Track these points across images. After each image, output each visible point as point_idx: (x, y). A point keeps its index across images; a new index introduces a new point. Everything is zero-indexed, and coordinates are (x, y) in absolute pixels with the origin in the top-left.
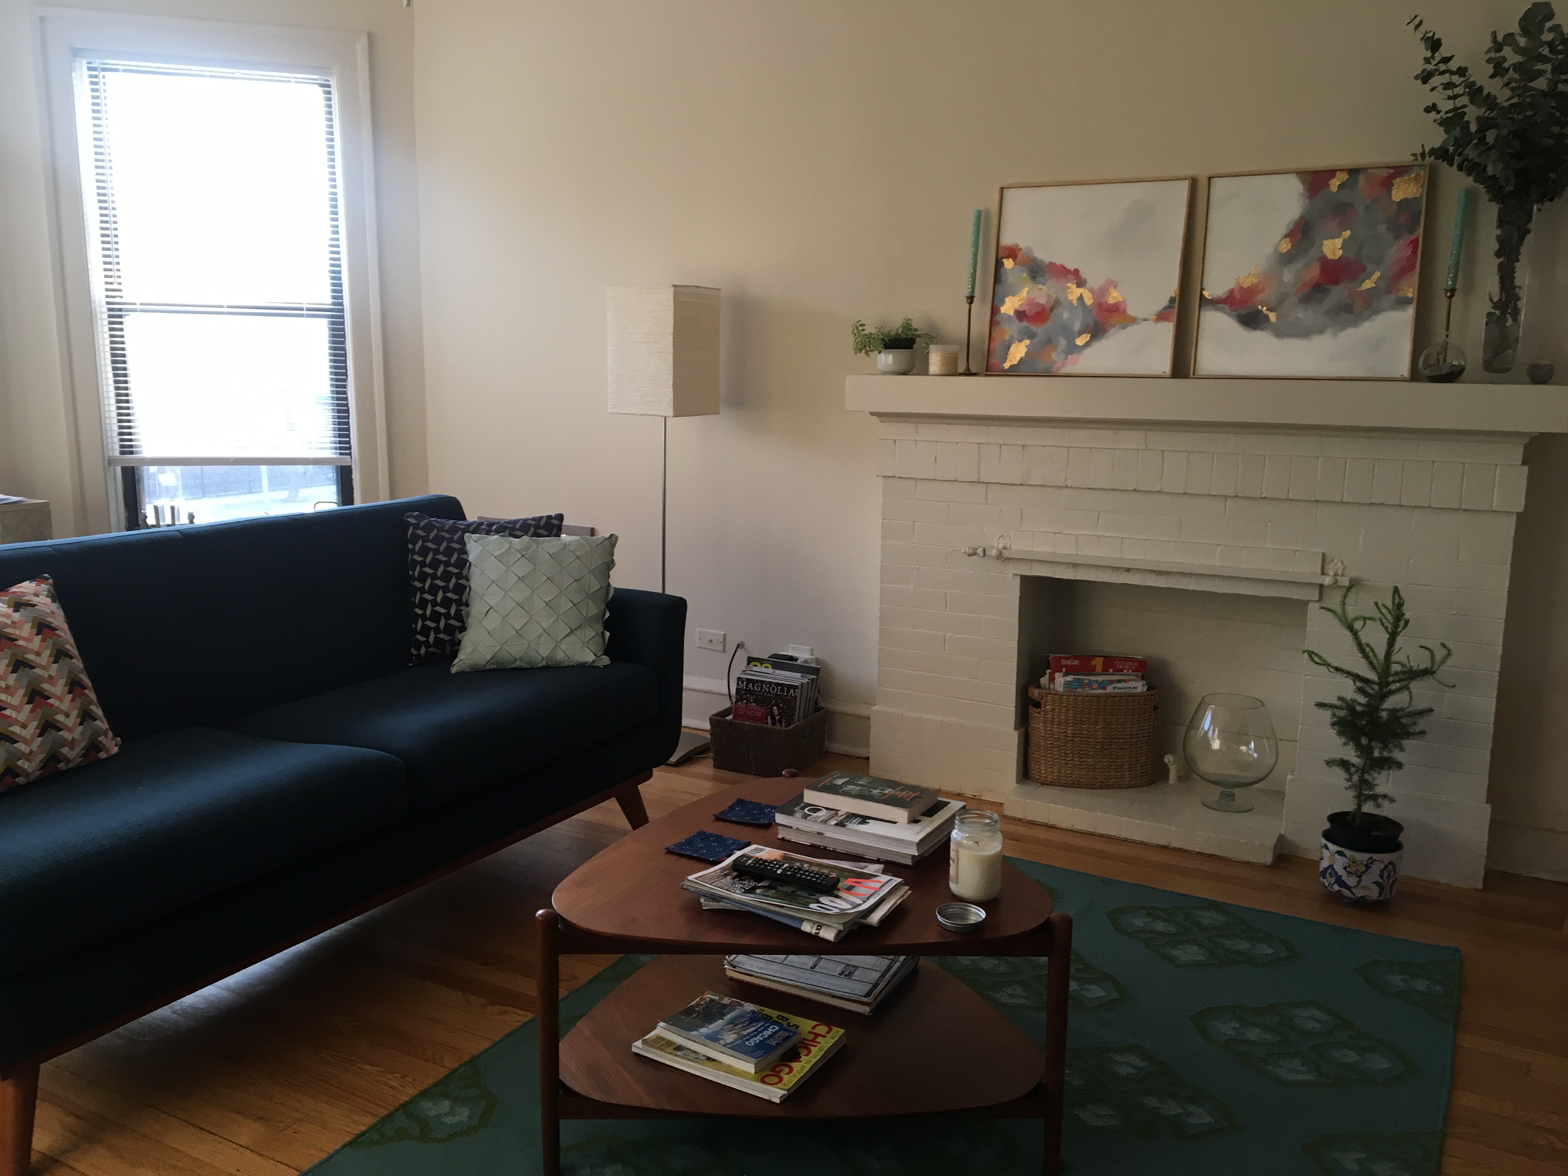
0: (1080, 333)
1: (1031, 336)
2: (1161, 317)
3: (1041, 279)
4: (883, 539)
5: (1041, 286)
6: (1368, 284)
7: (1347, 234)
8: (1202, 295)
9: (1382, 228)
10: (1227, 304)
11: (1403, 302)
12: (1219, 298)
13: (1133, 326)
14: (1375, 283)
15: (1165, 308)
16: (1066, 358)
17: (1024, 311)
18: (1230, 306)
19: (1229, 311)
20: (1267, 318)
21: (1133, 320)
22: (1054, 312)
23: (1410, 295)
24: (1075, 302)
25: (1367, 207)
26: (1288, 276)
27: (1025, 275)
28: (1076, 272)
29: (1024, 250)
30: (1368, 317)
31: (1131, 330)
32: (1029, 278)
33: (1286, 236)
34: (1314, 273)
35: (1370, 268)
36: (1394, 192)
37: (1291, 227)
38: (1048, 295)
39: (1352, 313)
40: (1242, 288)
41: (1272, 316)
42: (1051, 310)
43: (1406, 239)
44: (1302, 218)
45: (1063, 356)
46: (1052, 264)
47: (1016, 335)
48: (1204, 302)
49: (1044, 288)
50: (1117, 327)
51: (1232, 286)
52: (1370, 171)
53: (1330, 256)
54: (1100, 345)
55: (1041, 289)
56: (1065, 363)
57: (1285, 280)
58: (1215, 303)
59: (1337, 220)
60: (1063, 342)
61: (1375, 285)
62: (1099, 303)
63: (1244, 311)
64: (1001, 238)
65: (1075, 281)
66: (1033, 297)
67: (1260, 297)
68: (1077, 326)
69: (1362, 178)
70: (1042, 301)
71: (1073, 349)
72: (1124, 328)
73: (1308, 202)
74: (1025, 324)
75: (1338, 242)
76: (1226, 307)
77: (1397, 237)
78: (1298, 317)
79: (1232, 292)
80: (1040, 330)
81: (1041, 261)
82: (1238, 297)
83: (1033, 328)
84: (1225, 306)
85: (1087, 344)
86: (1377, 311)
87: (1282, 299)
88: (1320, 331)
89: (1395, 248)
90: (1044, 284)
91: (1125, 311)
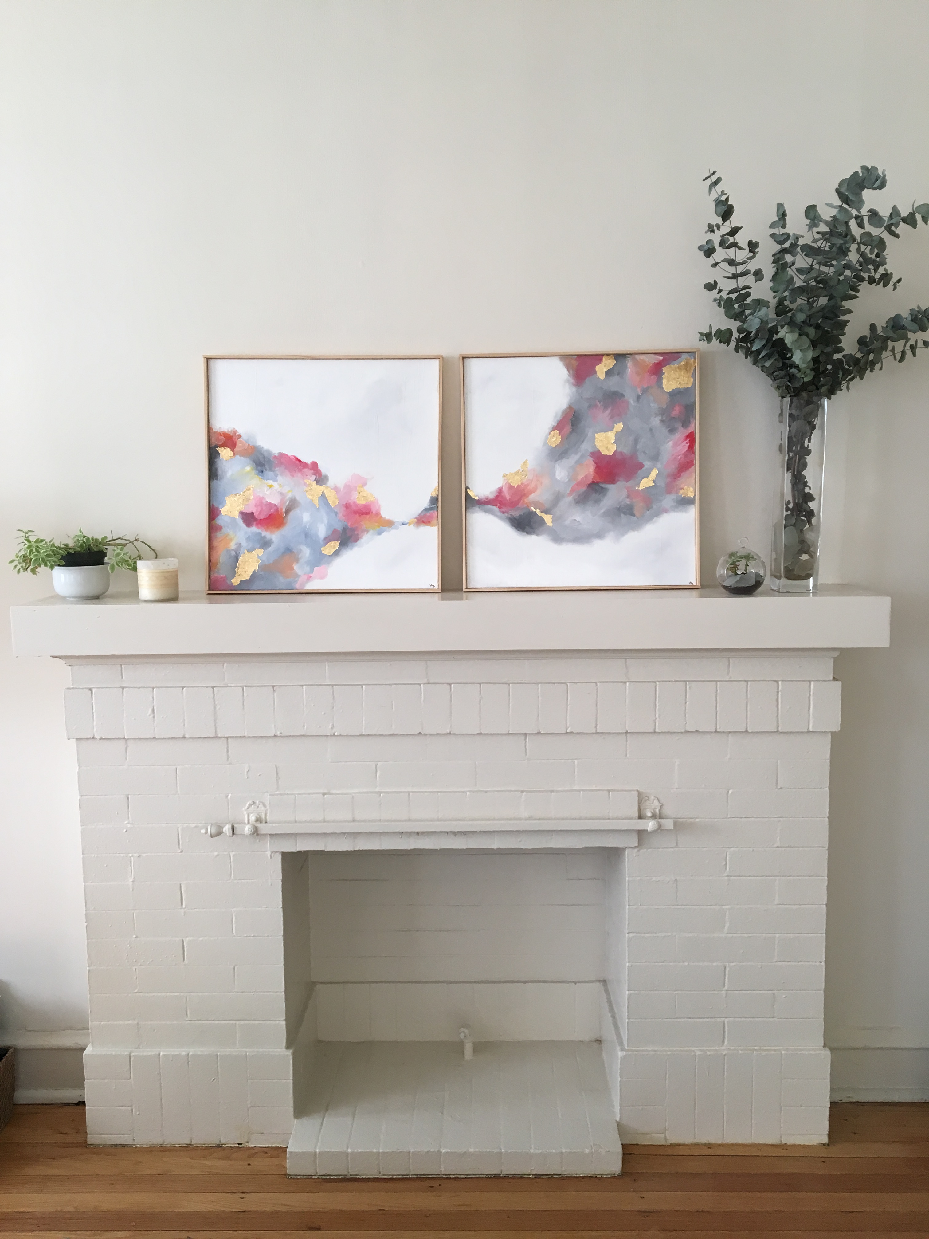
0: (328, 540)
1: (265, 544)
2: (422, 520)
3: (270, 474)
4: (83, 822)
5: (270, 482)
6: (646, 483)
7: (619, 427)
8: (467, 495)
9: (656, 421)
10: (496, 506)
11: (686, 502)
12: (487, 499)
13: (389, 531)
14: (654, 481)
15: (426, 510)
16: (312, 571)
17: (253, 513)
18: (500, 508)
19: (499, 514)
20: (542, 521)
21: (390, 524)
22: (291, 514)
23: (691, 495)
24: (316, 502)
25: (638, 397)
26: (561, 473)
27: (248, 469)
28: (314, 466)
29: (244, 437)
30: (650, 519)
31: (388, 535)
32: (254, 472)
33: (554, 428)
34: (588, 470)
35: (647, 464)
36: (664, 381)
37: (559, 418)
38: (282, 494)
39: (634, 515)
40: (511, 487)
41: (548, 519)
42: (287, 512)
43: (681, 433)
44: (570, 407)
45: (307, 569)
46: (282, 456)
47: (244, 544)
48: (471, 502)
49: (275, 484)
50: (371, 532)
51: (500, 486)
52: (637, 357)
53: (605, 452)
54: (351, 555)
55: (271, 486)
56: (311, 577)
57: (558, 478)
58: (483, 503)
59: (608, 411)
60: (306, 552)
61: (654, 484)
62: (346, 504)
63: (516, 514)
64: (213, 421)
65: (314, 477)
66: (261, 496)
67: (532, 497)
68: (322, 531)
69: (629, 363)
70: (275, 500)
71: (319, 560)
72: (380, 533)
73: (574, 389)
74: (254, 529)
75: (611, 435)
76: (496, 509)
77: (672, 431)
78: (575, 520)
79: (500, 490)
80: (275, 536)
81: (269, 452)
82: (508, 497)
83: (267, 534)
84: (494, 507)
85: (336, 553)
86: (658, 513)
87: (557, 498)
88: (599, 535)
89: (671, 443)
90: (275, 480)
91: (378, 514)
